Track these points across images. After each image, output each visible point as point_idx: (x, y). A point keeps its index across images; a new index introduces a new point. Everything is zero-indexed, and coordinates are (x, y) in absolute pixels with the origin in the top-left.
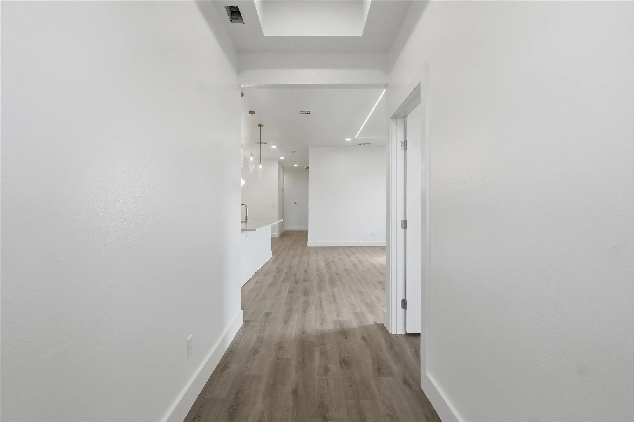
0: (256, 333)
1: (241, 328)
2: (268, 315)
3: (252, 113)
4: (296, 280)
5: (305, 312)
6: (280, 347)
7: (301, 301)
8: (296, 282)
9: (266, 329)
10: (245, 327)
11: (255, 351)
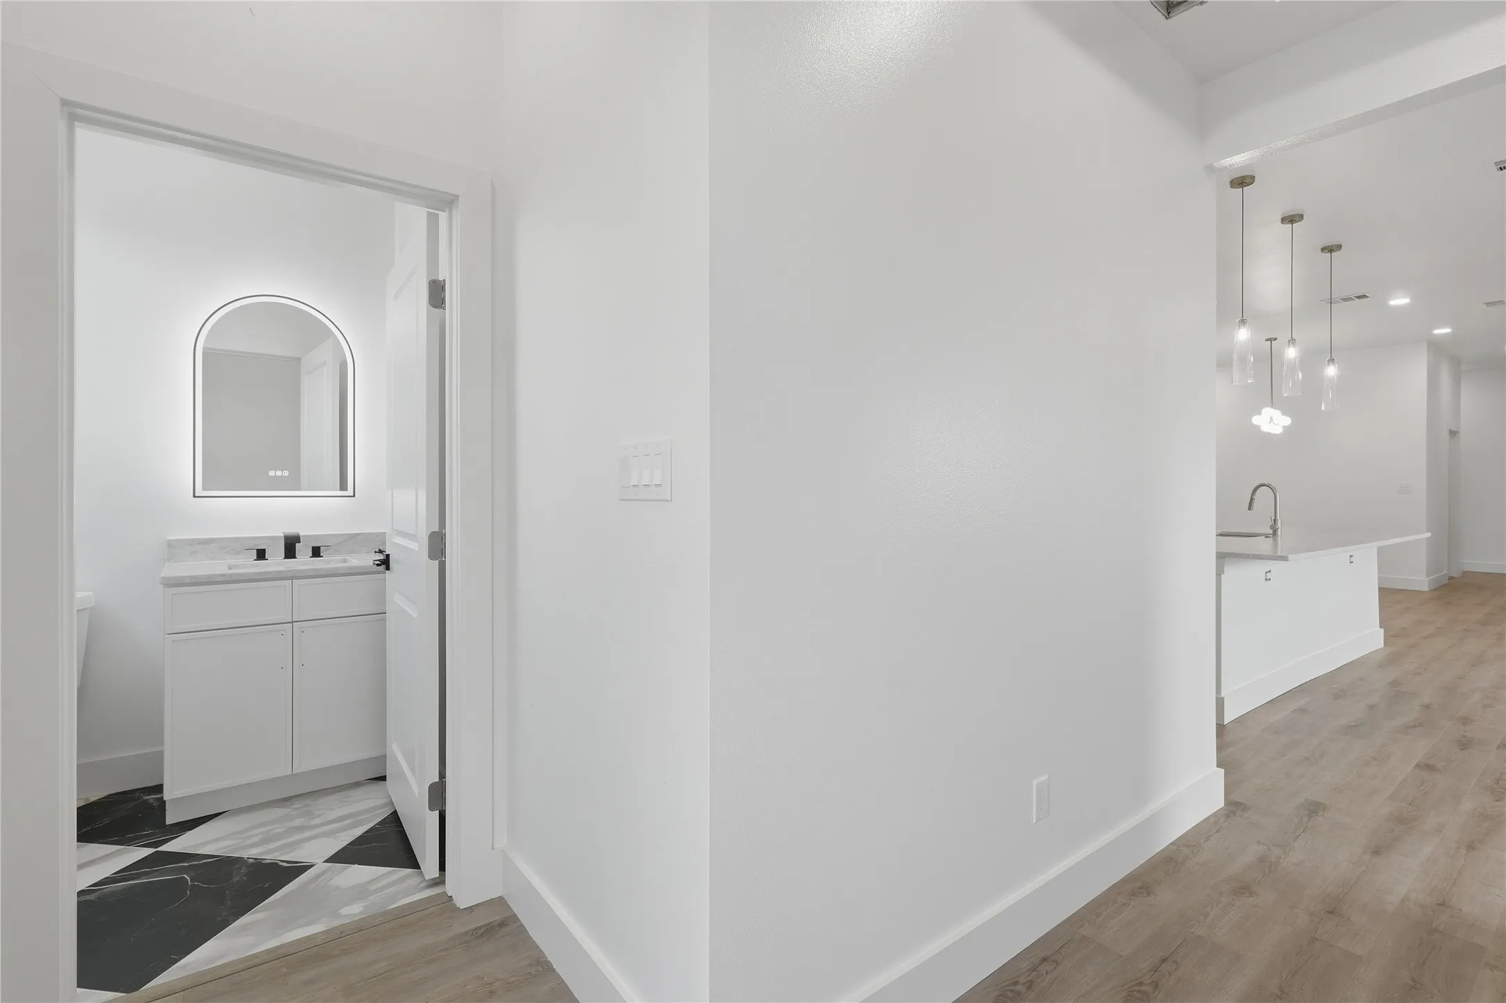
0: (1259, 843)
1: (1215, 814)
2: (1314, 809)
3: (1291, 219)
4: (1465, 736)
5: (1471, 847)
6: (1333, 909)
7: (1467, 805)
8: (1465, 744)
9: (1296, 843)
10: (1228, 816)
11: (1243, 889)
